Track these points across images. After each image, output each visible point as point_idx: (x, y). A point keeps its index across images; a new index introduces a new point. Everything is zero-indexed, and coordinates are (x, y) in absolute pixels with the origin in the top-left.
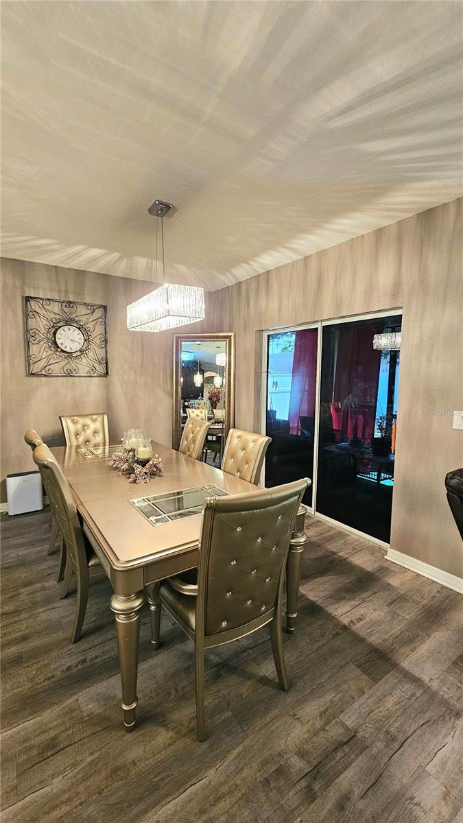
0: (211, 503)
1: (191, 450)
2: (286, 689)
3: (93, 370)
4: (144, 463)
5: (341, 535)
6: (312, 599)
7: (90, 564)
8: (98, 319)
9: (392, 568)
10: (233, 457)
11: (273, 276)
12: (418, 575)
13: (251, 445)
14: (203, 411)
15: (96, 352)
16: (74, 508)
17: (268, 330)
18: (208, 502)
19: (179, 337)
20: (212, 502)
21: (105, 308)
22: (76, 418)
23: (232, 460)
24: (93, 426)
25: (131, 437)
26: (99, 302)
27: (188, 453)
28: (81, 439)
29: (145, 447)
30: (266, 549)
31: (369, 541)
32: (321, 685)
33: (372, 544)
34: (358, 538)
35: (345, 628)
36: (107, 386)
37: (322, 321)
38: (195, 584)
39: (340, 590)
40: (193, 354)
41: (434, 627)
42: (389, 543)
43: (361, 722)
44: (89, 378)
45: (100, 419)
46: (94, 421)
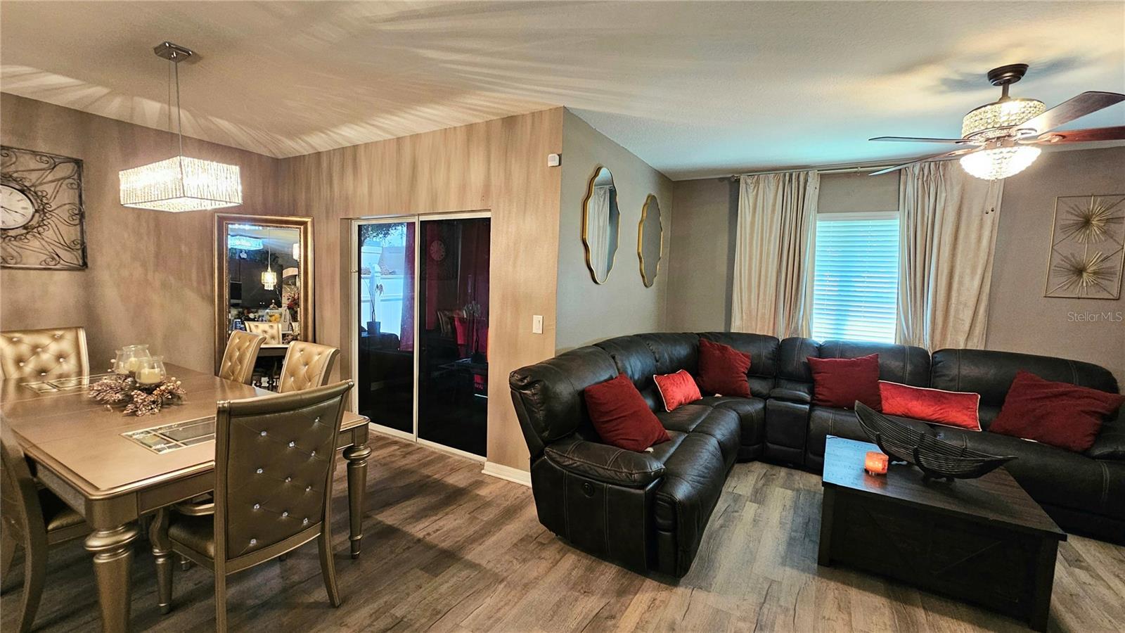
0: (223, 407)
1: (236, 373)
2: (337, 605)
3: (53, 259)
4: (149, 390)
5: (442, 457)
6: (390, 523)
7: (50, 527)
8: (64, 179)
9: (487, 480)
10: (292, 375)
11: (361, 152)
12: (509, 482)
13: (316, 358)
14: (275, 326)
15: (59, 229)
16: (20, 452)
17: (358, 219)
18: (221, 406)
19: (223, 219)
20: (226, 405)
21: (78, 163)
22: (17, 335)
23: (292, 379)
24: (54, 348)
25: (129, 356)
26: (66, 152)
27: (232, 378)
28: (29, 368)
29: (153, 368)
30: (302, 455)
31: (471, 459)
32: (380, 592)
33: (473, 462)
34: (461, 458)
35: (419, 540)
36: (89, 287)
37: (419, 215)
38: (212, 503)
39: (425, 509)
40: (260, 241)
41: (507, 522)
42: (486, 456)
43: (411, 609)
44: (46, 272)
45: (69, 336)
46: (56, 339)
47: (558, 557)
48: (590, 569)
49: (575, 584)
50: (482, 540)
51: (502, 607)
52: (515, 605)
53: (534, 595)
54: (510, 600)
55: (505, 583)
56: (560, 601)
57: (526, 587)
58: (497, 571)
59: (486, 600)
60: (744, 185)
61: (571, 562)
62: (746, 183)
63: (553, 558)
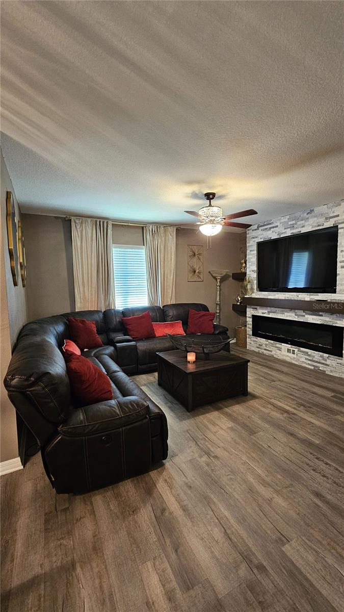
47: (89, 508)
48: (117, 496)
49: (122, 513)
50: (9, 555)
51: (100, 583)
52: (107, 571)
53: (109, 548)
54: (99, 572)
55: (78, 565)
56: (129, 534)
57: (97, 548)
58: (59, 564)
59: (82, 595)
60: (74, 224)
61: (101, 502)
62: (75, 222)
63: (87, 512)
